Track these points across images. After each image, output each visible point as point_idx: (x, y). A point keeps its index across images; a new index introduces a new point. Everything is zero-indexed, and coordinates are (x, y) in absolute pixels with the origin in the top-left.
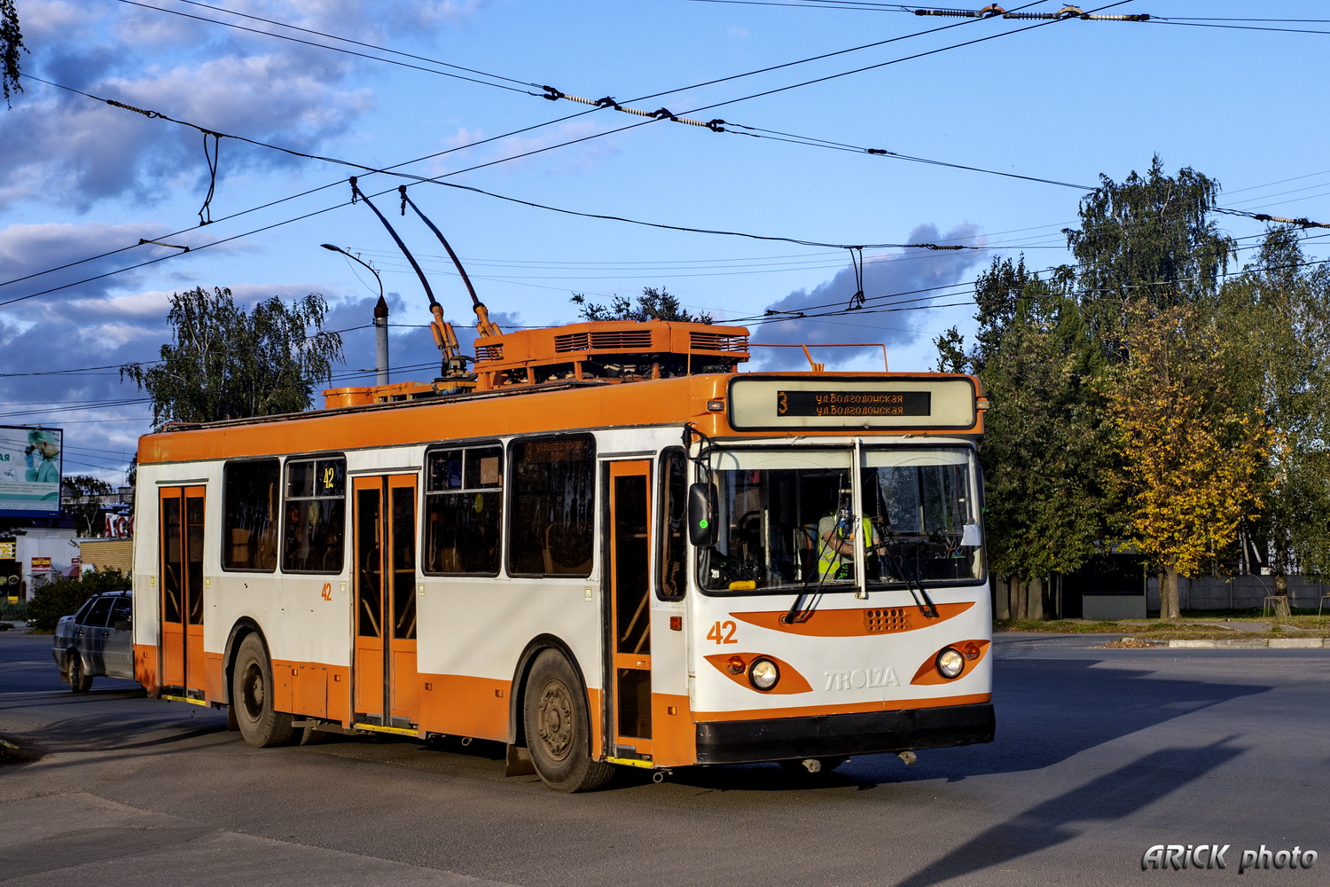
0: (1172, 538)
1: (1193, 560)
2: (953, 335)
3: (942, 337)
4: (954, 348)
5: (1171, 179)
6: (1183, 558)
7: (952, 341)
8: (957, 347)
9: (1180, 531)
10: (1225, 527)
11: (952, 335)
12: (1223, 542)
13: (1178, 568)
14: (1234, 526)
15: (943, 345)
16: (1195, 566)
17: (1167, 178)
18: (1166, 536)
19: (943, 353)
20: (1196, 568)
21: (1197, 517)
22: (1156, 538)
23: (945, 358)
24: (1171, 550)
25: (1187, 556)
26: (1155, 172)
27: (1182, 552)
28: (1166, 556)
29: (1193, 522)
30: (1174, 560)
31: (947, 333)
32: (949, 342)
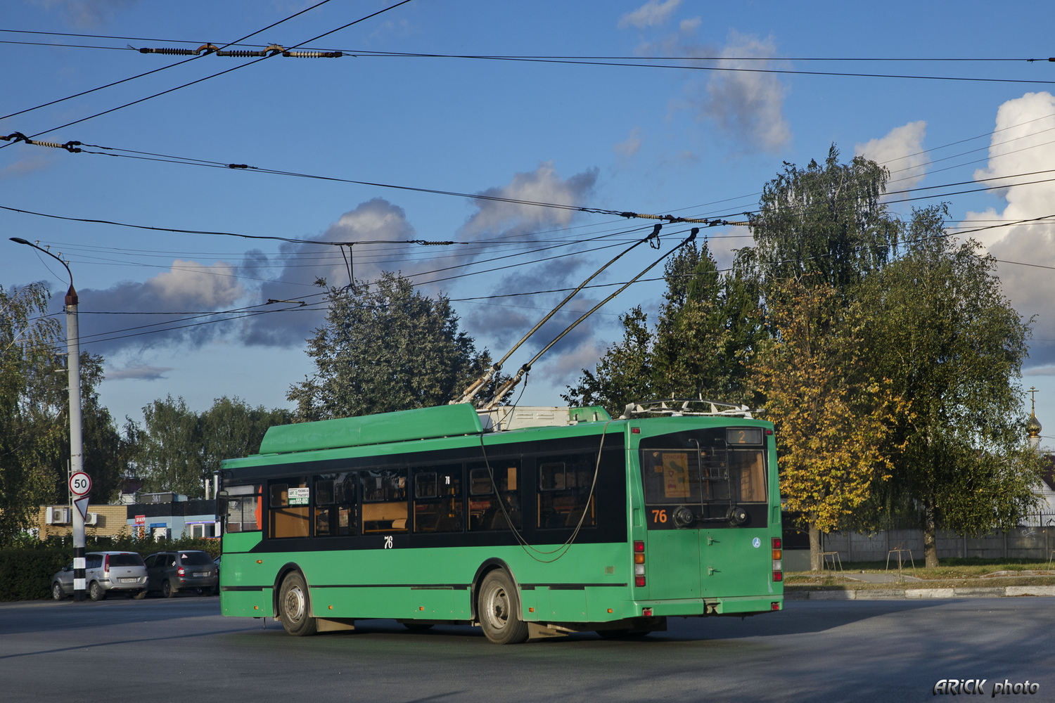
0: (812, 497)
1: (832, 517)
2: (638, 313)
3: (627, 316)
4: (637, 326)
5: (845, 166)
6: (822, 516)
7: (636, 319)
8: (641, 324)
9: (819, 491)
10: (859, 486)
11: (636, 313)
12: (857, 501)
13: (819, 526)
14: (866, 485)
15: (628, 322)
16: (834, 523)
17: (842, 167)
18: (805, 496)
19: (628, 330)
20: (835, 525)
21: (833, 478)
22: (796, 497)
23: (629, 334)
24: (812, 509)
25: (825, 514)
26: (830, 161)
27: (821, 511)
28: (808, 514)
29: (829, 482)
30: (815, 518)
31: (632, 311)
32: (633, 319)
